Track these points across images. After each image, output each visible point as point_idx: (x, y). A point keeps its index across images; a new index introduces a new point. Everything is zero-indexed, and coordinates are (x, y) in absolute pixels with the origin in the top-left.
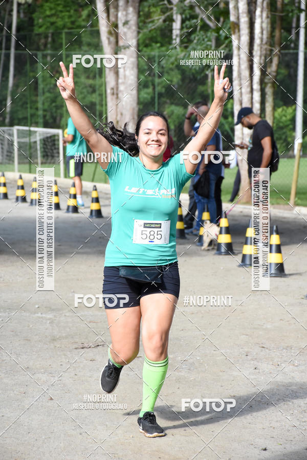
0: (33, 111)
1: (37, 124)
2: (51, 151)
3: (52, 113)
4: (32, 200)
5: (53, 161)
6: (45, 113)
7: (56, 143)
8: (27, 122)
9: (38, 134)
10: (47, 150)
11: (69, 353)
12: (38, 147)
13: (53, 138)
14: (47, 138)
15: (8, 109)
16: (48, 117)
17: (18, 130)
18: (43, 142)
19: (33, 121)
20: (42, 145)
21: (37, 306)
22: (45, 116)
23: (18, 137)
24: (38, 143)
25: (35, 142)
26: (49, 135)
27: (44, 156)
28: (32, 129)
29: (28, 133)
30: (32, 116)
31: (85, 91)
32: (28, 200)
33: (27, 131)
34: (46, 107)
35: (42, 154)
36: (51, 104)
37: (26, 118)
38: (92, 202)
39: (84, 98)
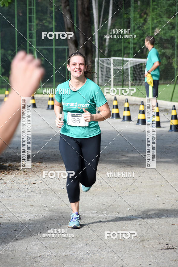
0: (126, 44)
1: (128, 55)
2: (139, 76)
3: (140, 45)
4: (124, 117)
5: (140, 83)
6: (135, 46)
7: (143, 69)
8: (121, 53)
9: (129, 63)
10: (136, 75)
11: (156, 253)
12: (129, 74)
13: (140, 66)
14: (136, 65)
15: (107, 44)
16: (137, 49)
17: (114, 60)
18: (132, 69)
19: (126, 52)
20: (132, 72)
21: (129, 209)
22: (134, 48)
23: (114, 66)
24: (129, 70)
25: (127, 69)
26: (137, 64)
27: (133, 80)
28: (125, 59)
29: (122, 62)
30: (125, 48)
31: (166, 28)
32: (121, 116)
33: (121, 60)
34: (136, 41)
35: (132, 78)
36: (140, 39)
37: (120, 50)
38: (172, 119)
39: (165, 34)
